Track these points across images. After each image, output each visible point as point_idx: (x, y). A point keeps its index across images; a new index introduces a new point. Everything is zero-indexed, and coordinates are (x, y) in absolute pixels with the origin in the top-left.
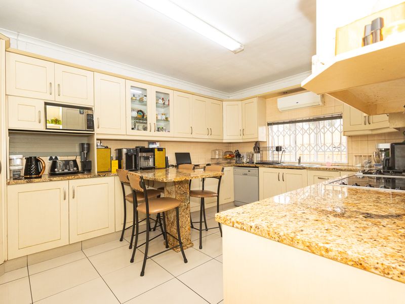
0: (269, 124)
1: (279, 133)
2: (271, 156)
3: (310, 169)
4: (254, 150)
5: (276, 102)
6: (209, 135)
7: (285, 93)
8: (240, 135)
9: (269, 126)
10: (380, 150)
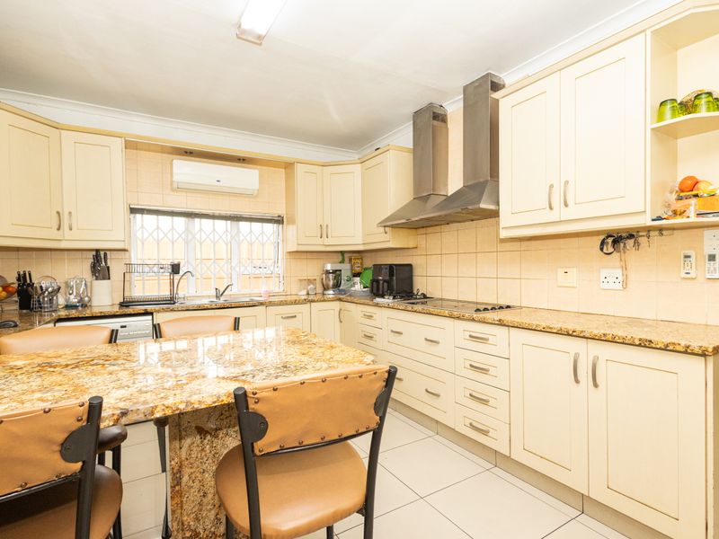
0: (133, 211)
3: (270, 304)
4: (93, 271)
5: (171, 166)
7: (189, 153)
8: (59, 229)
9: (132, 216)
10: (328, 272)
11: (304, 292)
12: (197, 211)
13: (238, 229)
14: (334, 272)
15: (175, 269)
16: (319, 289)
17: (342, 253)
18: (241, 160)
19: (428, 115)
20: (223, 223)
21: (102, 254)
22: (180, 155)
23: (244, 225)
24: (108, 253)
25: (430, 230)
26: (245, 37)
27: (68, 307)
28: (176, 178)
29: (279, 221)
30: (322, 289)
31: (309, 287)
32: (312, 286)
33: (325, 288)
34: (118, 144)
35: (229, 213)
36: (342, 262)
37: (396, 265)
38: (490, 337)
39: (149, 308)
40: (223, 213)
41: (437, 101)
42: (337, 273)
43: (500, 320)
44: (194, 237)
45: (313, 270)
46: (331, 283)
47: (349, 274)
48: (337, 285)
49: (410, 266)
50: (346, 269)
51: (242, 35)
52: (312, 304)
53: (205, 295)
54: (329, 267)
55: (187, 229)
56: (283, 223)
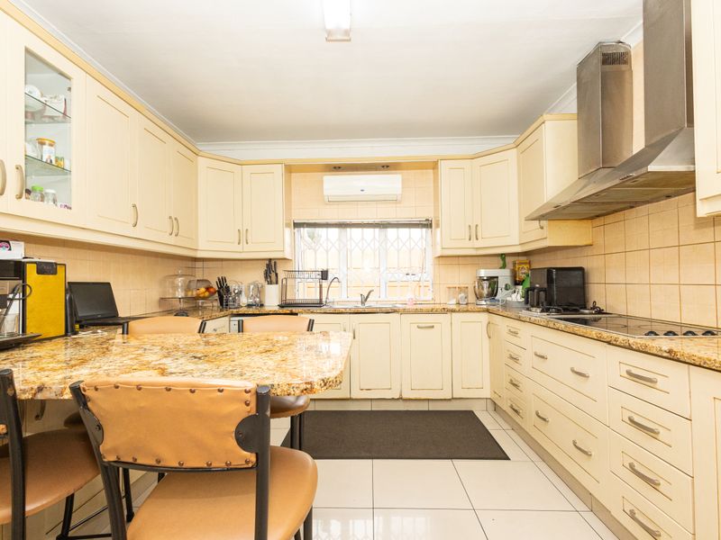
0: (297, 225)
1: (330, 245)
2: (304, 291)
3: (405, 312)
4: (266, 278)
5: (322, 182)
6: (174, 234)
7: (337, 168)
8: (239, 243)
9: (296, 229)
10: (481, 279)
11: (454, 301)
12: (348, 221)
13: (386, 236)
14: (490, 279)
15: (324, 275)
16: (472, 298)
17: (503, 256)
18: (386, 167)
19: (595, 61)
20: (371, 230)
21: (273, 262)
22: (330, 171)
23: (391, 232)
24: (277, 261)
25: (610, 218)
26: (334, 38)
27: (249, 306)
28: (326, 193)
29: (427, 225)
30: (475, 298)
31: (460, 296)
32: (463, 295)
33: (479, 297)
34: (279, 169)
35: (377, 221)
36: (504, 267)
37: (557, 269)
38: (659, 379)
39: (294, 310)
40: (371, 221)
41: (609, 38)
42: (493, 281)
43: (670, 352)
44: (333, 245)
45: (466, 277)
46: (485, 292)
47: (509, 281)
48: (493, 294)
49: (581, 269)
50: (504, 276)
51: (330, 37)
52: (453, 314)
53: (353, 300)
54: (484, 273)
55: (339, 239)
56: (431, 227)
